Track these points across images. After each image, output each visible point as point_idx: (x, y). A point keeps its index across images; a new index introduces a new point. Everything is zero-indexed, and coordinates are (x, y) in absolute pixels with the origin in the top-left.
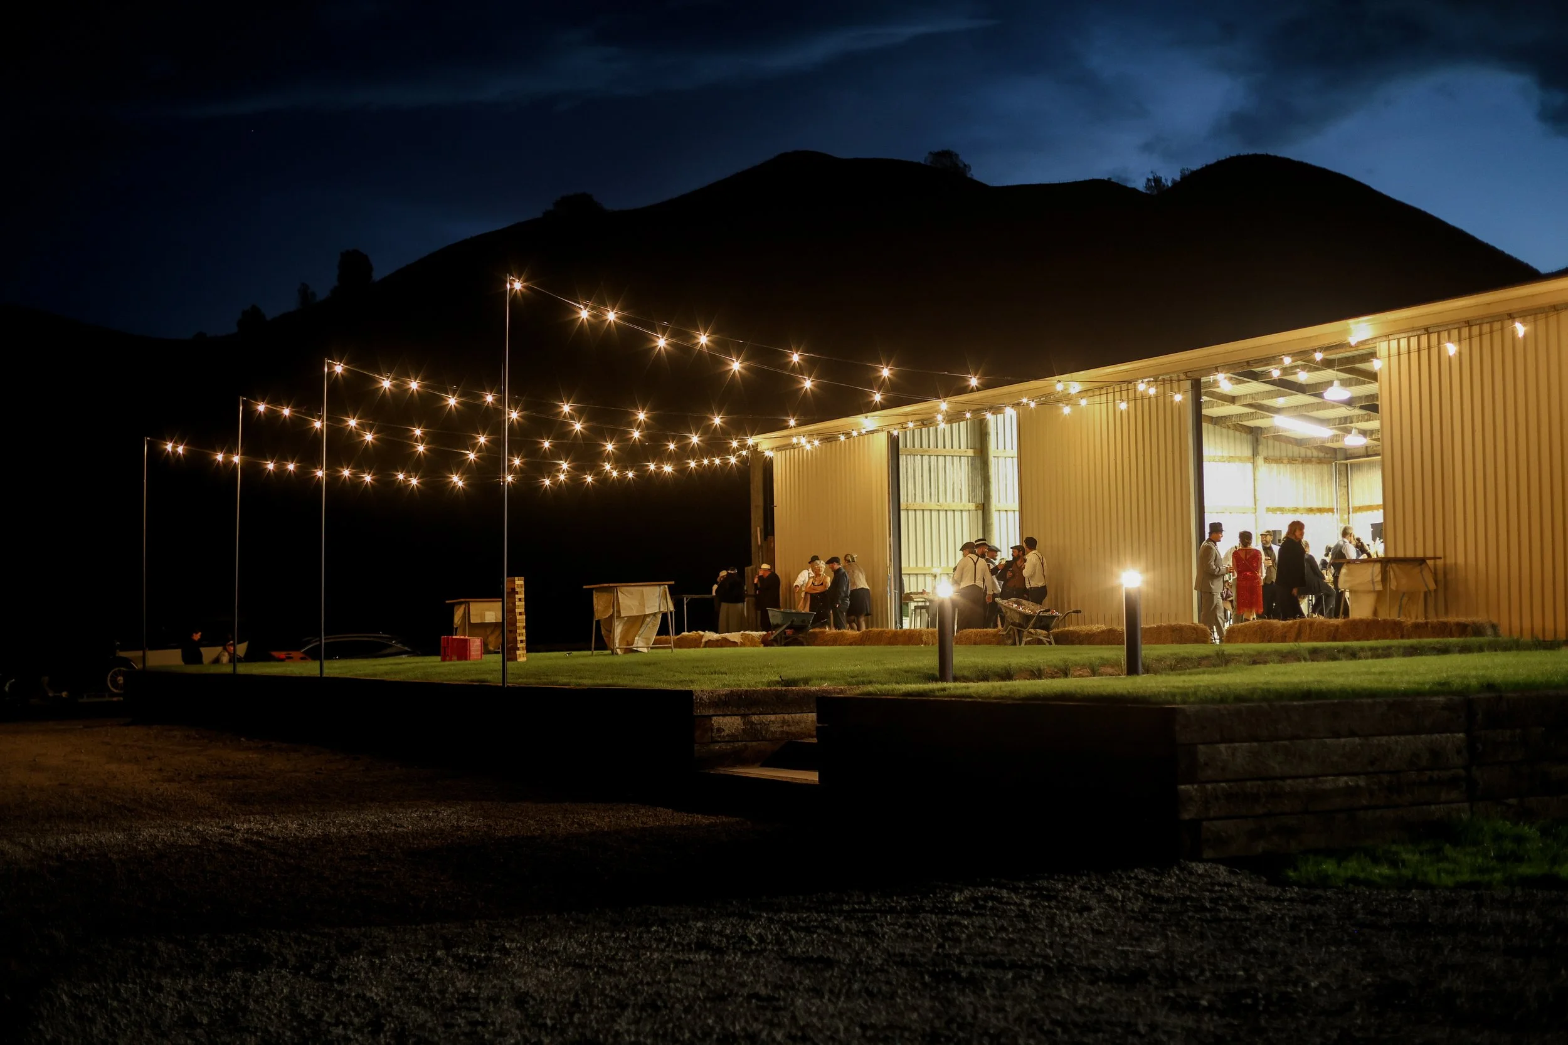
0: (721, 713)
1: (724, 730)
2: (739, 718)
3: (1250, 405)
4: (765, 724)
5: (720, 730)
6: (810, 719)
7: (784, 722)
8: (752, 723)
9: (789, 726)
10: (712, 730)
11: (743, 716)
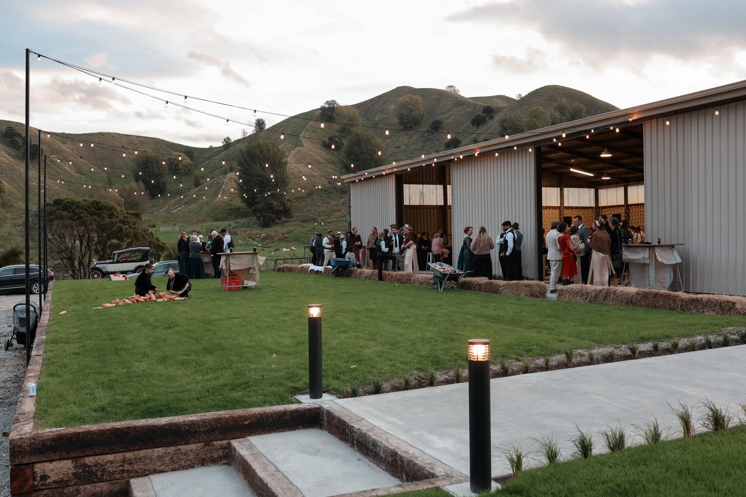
0: (46, 459)
1: (49, 477)
2: (69, 462)
3: (559, 163)
4: (101, 465)
5: (44, 477)
6: (156, 455)
7: (124, 461)
8: (85, 465)
9: (130, 464)
10: (34, 479)
11: (75, 459)
